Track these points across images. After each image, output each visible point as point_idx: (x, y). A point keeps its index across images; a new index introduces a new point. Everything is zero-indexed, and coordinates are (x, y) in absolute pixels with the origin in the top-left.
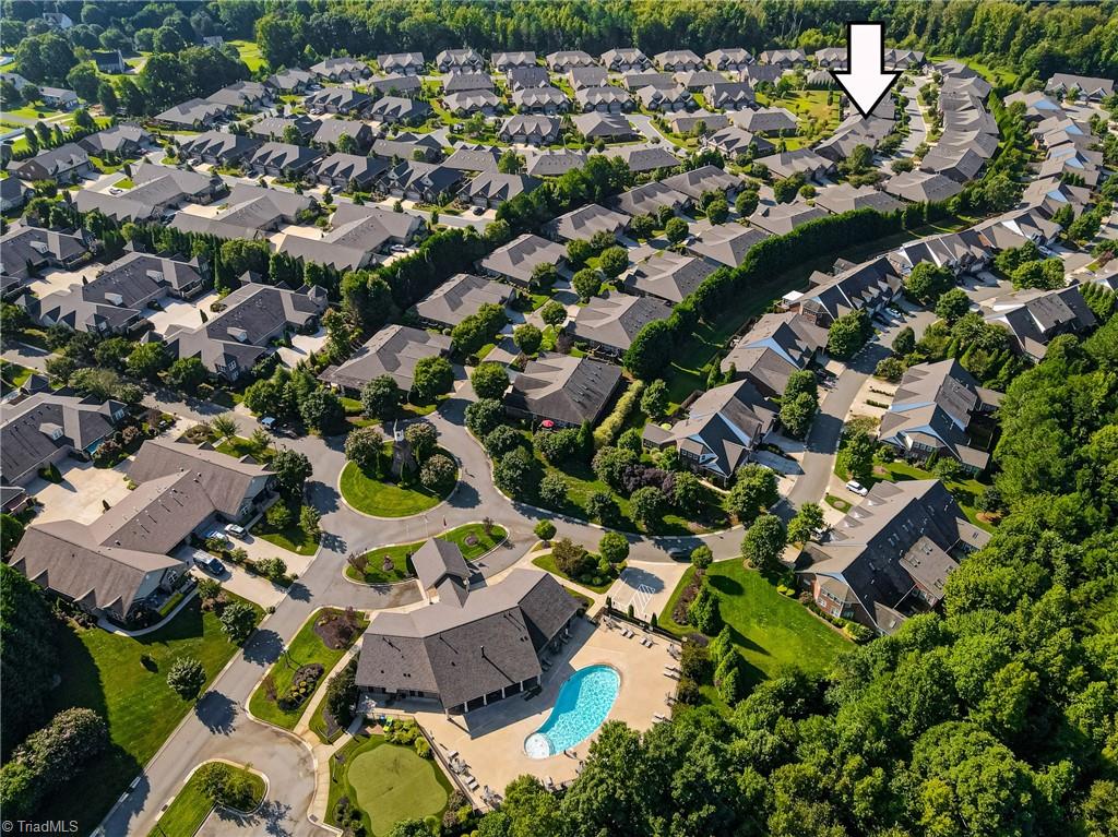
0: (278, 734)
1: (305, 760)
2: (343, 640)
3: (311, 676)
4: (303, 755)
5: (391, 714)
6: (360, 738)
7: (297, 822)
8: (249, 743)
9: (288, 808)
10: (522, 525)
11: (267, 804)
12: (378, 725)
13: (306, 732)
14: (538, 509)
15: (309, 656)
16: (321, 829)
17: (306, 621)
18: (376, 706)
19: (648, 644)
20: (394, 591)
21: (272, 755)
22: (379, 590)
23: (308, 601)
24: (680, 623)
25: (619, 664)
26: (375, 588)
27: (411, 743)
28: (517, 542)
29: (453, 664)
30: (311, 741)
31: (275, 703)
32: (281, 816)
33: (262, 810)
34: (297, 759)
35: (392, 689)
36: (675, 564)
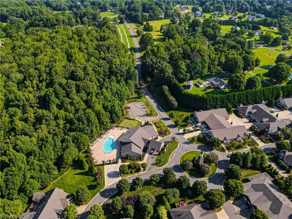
10: (155, 171)
36: (109, 185)
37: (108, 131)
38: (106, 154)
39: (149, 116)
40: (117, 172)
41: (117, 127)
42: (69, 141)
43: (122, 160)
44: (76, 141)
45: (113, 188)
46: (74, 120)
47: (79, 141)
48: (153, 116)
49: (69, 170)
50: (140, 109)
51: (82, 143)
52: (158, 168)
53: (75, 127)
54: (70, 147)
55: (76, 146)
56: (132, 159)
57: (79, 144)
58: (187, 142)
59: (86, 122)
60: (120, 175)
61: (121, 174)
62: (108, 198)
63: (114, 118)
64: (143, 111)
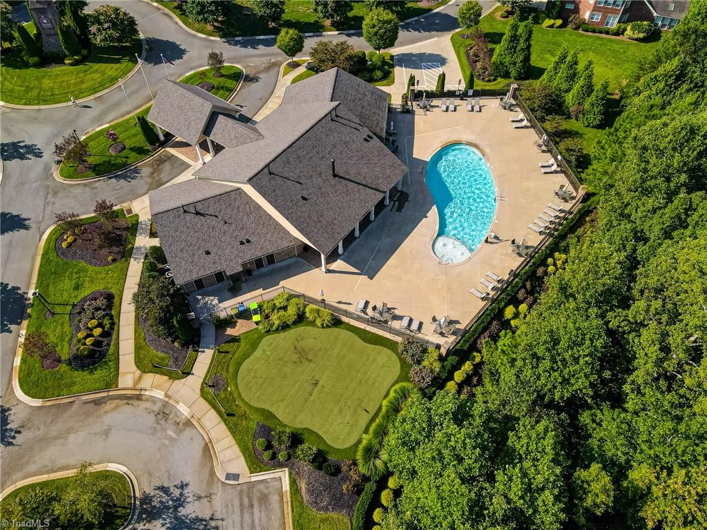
0: (97, 402)
1: (164, 413)
2: (115, 249)
3: (97, 309)
4: (156, 408)
5: (251, 299)
6: (225, 347)
7: (209, 496)
8: (56, 438)
9: (183, 486)
10: (252, 56)
11: (146, 499)
12: (240, 321)
13: (140, 378)
14: (258, 37)
15: (77, 288)
16: (252, 485)
17: (41, 251)
18: (220, 302)
19: (477, 108)
20: (146, 171)
21: (107, 433)
22: (125, 177)
23: (27, 228)
24: (489, 81)
25: (465, 137)
26: (116, 177)
27: (301, 318)
28: (259, 73)
29: (304, 198)
30: (155, 387)
31: (63, 367)
32: (180, 502)
33: (144, 511)
34: (152, 418)
35: (233, 268)
36: (436, 39)
40: (409, 67)
45: (420, 32)
52: (236, 65)
62: (435, 11)
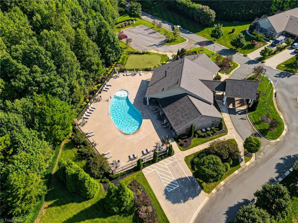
37: (108, 83)
38: (129, 138)
39: (173, 43)
40: (184, 179)
41: (122, 71)
42: (17, 126)
43: (178, 142)
44: (36, 120)
46: (13, 64)
47: (48, 120)
48: (179, 42)
49: (43, 211)
50: (146, 35)
51: (58, 124)
52: (274, 141)
53: (23, 82)
54: (25, 144)
55: (43, 135)
56: (203, 134)
57: (48, 128)
58: (282, 72)
59: (51, 63)
60: (199, 187)
61: (200, 184)
63: (109, 55)
64: (154, 37)
